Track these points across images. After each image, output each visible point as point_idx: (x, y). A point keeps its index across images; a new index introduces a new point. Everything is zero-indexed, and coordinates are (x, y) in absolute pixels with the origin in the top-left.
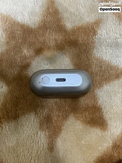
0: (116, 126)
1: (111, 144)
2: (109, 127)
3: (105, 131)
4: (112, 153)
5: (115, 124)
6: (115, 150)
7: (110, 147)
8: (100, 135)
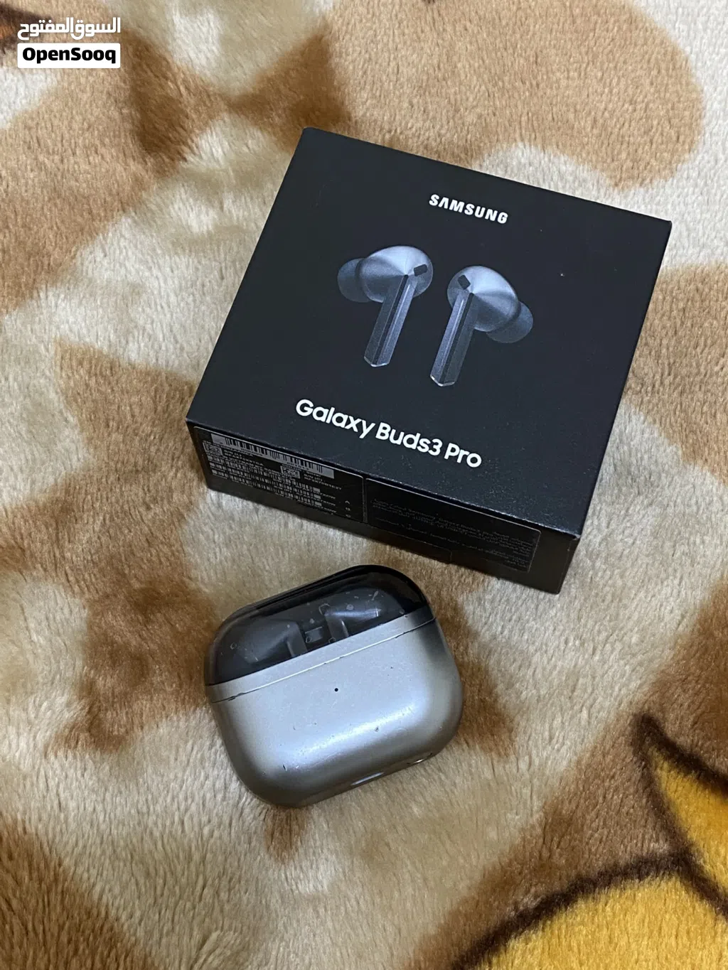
0: (551, 738)
1: (536, 816)
2: (520, 740)
3: (507, 755)
4: (545, 854)
5: (547, 726)
6: (556, 839)
7: (533, 827)
8: (488, 774)
